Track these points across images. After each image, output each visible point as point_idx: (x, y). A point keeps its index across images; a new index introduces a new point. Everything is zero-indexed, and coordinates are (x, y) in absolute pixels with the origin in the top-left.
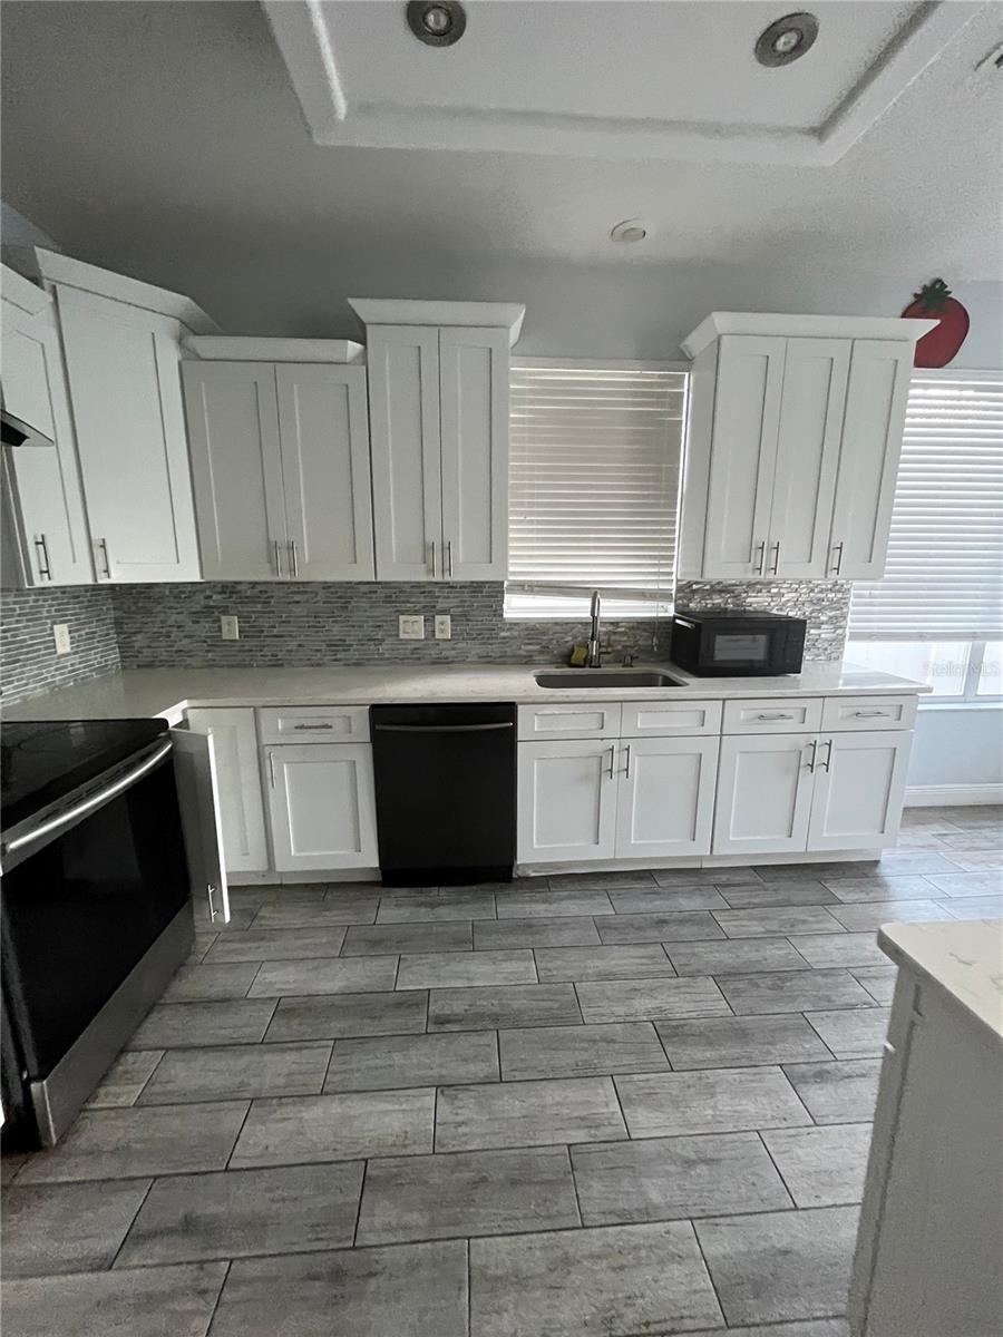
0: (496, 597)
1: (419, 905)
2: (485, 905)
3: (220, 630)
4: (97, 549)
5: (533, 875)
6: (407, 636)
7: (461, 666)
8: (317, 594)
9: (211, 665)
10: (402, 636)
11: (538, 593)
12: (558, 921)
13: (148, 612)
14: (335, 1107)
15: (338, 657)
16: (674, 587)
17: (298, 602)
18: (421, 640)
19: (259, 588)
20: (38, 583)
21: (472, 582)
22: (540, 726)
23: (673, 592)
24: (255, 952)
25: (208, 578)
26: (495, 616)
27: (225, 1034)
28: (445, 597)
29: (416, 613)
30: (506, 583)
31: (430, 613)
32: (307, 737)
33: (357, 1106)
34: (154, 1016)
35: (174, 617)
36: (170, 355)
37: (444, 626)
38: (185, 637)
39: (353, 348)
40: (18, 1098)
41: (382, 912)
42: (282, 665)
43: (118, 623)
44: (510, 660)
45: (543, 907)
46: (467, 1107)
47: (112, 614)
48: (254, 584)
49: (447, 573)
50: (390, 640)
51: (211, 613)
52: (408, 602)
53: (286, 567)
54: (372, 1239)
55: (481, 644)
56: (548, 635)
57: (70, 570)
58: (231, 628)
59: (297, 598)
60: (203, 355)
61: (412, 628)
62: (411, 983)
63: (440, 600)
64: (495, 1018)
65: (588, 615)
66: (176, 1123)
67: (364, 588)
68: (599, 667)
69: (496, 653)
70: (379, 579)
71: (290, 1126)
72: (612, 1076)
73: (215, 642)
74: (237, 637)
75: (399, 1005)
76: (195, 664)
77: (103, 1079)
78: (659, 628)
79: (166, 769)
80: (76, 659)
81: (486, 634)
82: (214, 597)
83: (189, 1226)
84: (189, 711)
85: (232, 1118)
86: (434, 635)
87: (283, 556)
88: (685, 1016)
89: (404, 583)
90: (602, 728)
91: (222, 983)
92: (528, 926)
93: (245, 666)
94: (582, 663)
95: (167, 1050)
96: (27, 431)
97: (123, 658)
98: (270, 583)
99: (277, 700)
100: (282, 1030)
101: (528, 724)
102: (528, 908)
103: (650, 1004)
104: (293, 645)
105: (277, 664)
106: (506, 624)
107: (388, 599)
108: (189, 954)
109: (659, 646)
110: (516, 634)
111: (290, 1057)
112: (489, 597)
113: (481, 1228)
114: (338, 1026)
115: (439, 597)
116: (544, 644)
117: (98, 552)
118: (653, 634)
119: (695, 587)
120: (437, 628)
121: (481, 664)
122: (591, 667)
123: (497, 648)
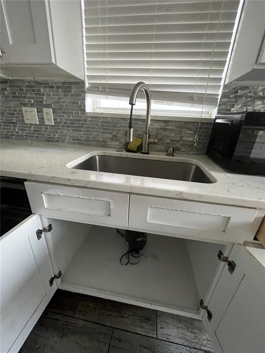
0: (80, 95)
6: (29, 122)
10: (26, 122)
16: (220, 92)
18: (37, 125)
23: (219, 97)
26: (80, 110)
28: (47, 95)
29: (32, 105)
30: (86, 85)
31: (40, 106)
37: (49, 116)
44: (94, 143)
50: (19, 124)
52: (27, 98)
55: (73, 130)
61: (31, 116)
63: (44, 97)
68: (148, 153)
69: (83, 137)
78: (201, 128)
81: (76, 124)
86: (44, 122)
94: (136, 150)
106: (88, 117)
109: (199, 143)
110: (95, 124)
115: (44, 94)
118: (195, 132)
119: (240, 93)
120: (45, 117)
121: (75, 143)
122: (142, 153)
123: (84, 134)
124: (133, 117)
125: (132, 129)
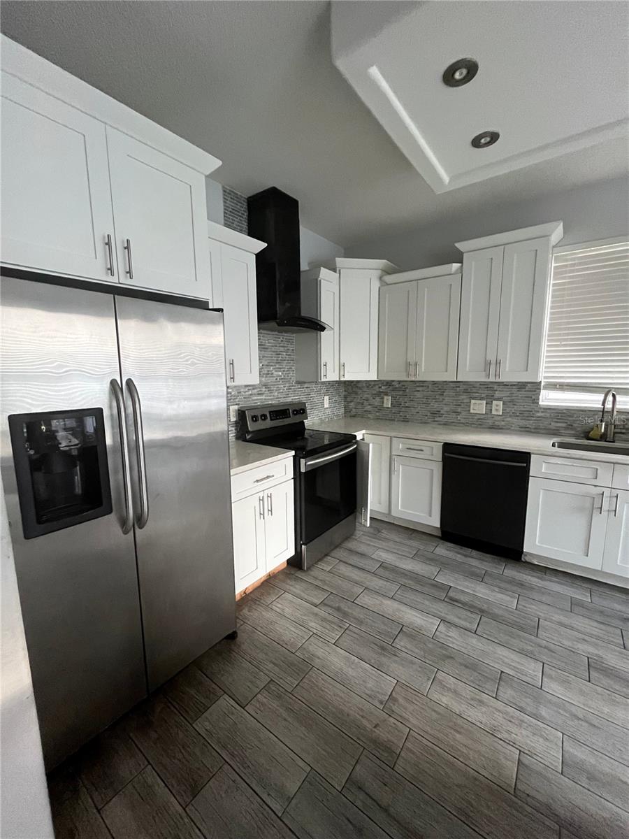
0: (535, 391)
1: (459, 553)
2: (497, 566)
3: (383, 403)
4: (342, 366)
5: (536, 563)
6: (475, 412)
7: (508, 431)
8: (428, 387)
9: (377, 419)
10: (472, 411)
11: (568, 390)
12: (543, 590)
13: (356, 393)
14: (396, 605)
15: (436, 419)
17: (419, 391)
18: (483, 414)
19: (402, 384)
20: (323, 380)
21: (519, 382)
22: (546, 469)
24: (377, 543)
25: (380, 379)
26: (533, 403)
27: (360, 565)
28: (500, 391)
29: (482, 399)
30: (542, 384)
31: (490, 399)
32: (413, 454)
33: (403, 608)
34: (338, 549)
35: (366, 396)
36: (376, 284)
37: (498, 407)
38: (370, 405)
39: (456, 266)
40: (299, 550)
41: (438, 549)
42: (408, 421)
43: (345, 397)
45: (537, 580)
46: (453, 633)
47: (344, 393)
48: (400, 382)
49: (497, 377)
50: (464, 413)
51: (380, 394)
52: (477, 393)
53: (413, 374)
54: (398, 646)
55: (522, 420)
56: (573, 417)
57: (331, 375)
58: (388, 402)
59: (418, 389)
60: (389, 283)
61: (478, 407)
62: (442, 580)
63: (497, 392)
64: (482, 611)
65: (600, 406)
66: (340, 582)
67: (452, 385)
68: (614, 442)
69: (532, 425)
70: (459, 380)
71: (378, 602)
72: (543, 663)
73: (380, 408)
74: (390, 406)
75: (434, 585)
76: (372, 417)
77: (320, 560)
79: (354, 454)
80: (329, 410)
81: (526, 414)
82: (383, 387)
83: (338, 609)
84: (365, 435)
85: (358, 590)
86: (491, 412)
87: (412, 369)
88: (618, 667)
89: (476, 382)
90: (596, 478)
91: (362, 548)
92: (521, 585)
93: (392, 420)
94: (599, 438)
95: (340, 561)
96: (326, 326)
97: (345, 412)
98: (406, 381)
99: (400, 435)
100: (381, 572)
101: (537, 468)
102: (525, 576)
103: (591, 649)
104: (414, 411)
105: (406, 421)
106: (541, 408)
107: (466, 391)
108: (352, 535)
110: (548, 415)
111: (382, 582)
112: (530, 391)
113: (445, 670)
114: (404, 581)
115: (496, 390)
116: (569, 423)
117: (342, 368)
120: (494, 408)
121: (521, 431)
122: (606, 441)
123: (533, 423)
124: (606, 410)
125: (604, 424)
